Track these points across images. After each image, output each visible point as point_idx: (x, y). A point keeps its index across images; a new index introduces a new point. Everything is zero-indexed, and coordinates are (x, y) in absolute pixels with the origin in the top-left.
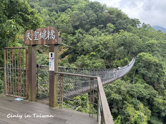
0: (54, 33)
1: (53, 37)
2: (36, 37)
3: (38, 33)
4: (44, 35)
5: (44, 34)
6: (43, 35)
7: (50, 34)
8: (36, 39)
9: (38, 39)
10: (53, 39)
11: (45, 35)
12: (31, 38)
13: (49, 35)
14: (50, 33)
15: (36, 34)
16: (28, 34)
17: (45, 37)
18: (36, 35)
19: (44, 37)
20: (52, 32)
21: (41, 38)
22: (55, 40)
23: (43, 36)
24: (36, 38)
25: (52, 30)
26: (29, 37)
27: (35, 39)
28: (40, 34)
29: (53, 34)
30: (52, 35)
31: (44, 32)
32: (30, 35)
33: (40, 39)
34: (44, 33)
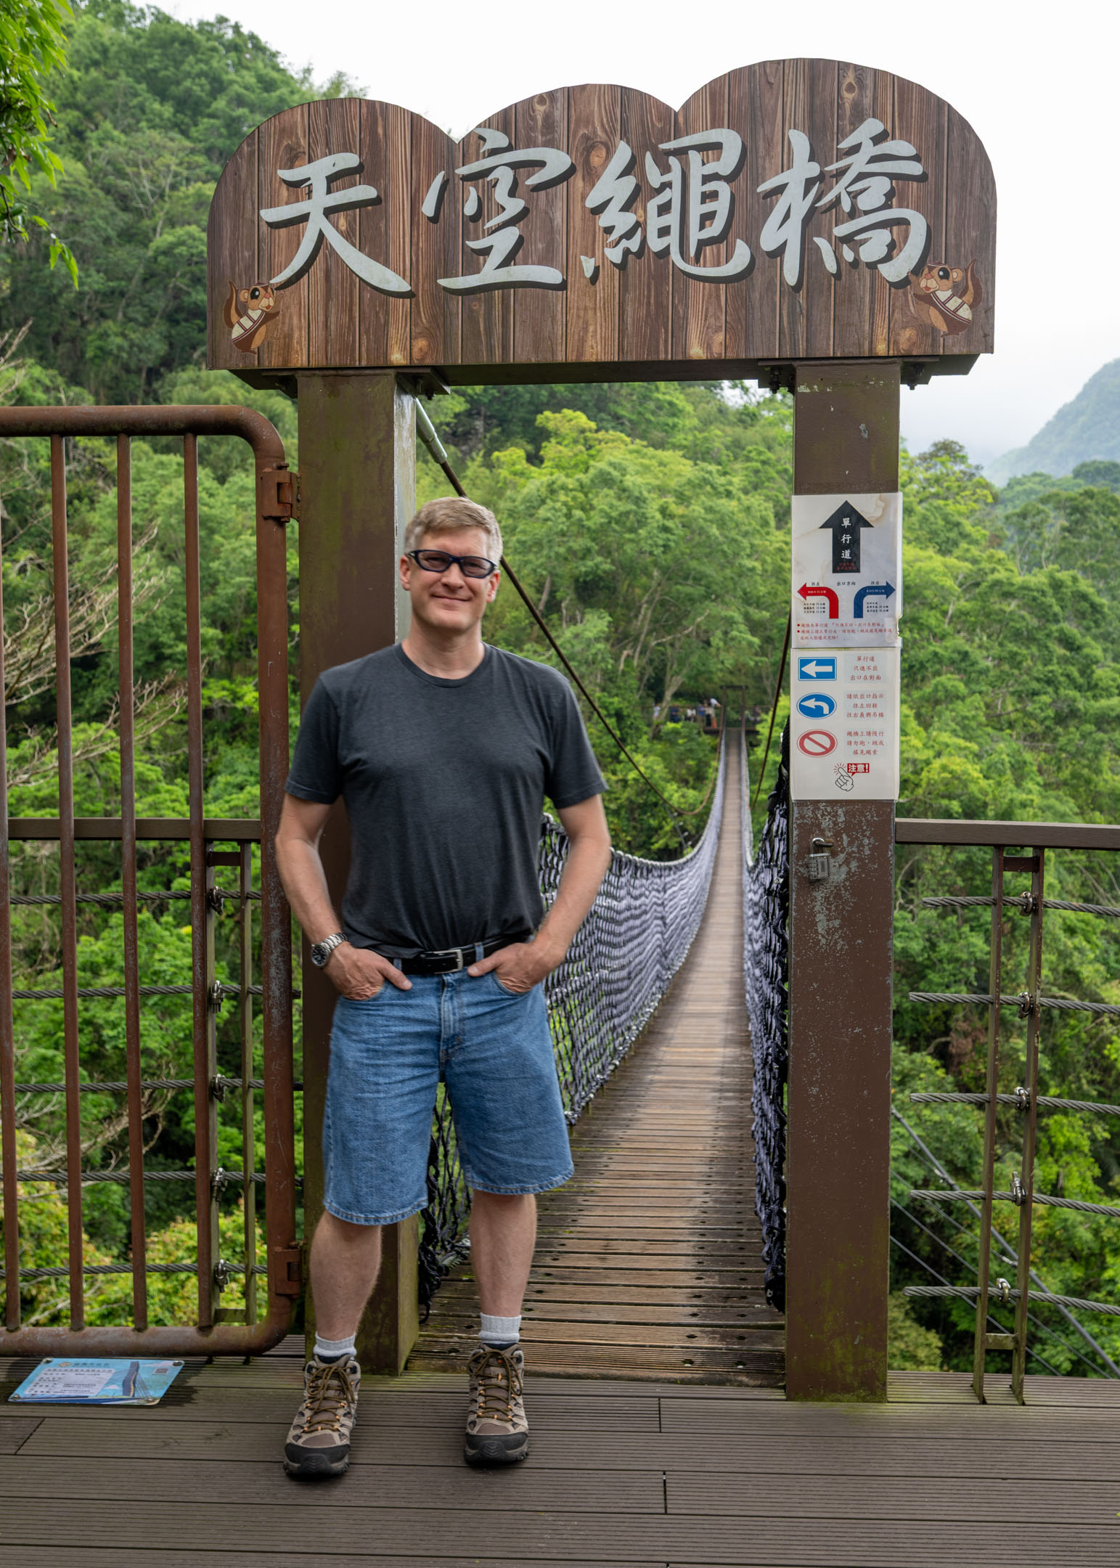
0: (916, 169)
1: (883, 237)
2: (512, 234)
3: (557, 161)
4: (696, 210)
5: (696, 189)
6: (674, 194)
7: (821, 181)
8: (489, 273)
9: (551, 275)
10: (894, 271)
11: (721, 207)
12: (379, 252)
13: (796, 202)
14: (814, 170)
15: (505, 177)
16: (317, 171)
17: (715, 229)
18: (514, 206)
19: (695, 235)
20: (869, 150)
21: (615, 255)
22: (929, 283)
23: (672, 219)
24: (504, 241)
25: (872, 126)
26: (318, 223)
27: (473, 268)
28: (592, 177)
29: (884, 185)
30: (864, 203)
31: (681, 153)
32: (364, 192)
33: (588, 265)
34: (697, 171)
